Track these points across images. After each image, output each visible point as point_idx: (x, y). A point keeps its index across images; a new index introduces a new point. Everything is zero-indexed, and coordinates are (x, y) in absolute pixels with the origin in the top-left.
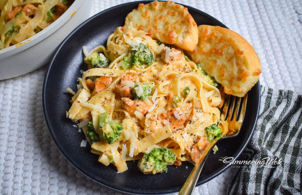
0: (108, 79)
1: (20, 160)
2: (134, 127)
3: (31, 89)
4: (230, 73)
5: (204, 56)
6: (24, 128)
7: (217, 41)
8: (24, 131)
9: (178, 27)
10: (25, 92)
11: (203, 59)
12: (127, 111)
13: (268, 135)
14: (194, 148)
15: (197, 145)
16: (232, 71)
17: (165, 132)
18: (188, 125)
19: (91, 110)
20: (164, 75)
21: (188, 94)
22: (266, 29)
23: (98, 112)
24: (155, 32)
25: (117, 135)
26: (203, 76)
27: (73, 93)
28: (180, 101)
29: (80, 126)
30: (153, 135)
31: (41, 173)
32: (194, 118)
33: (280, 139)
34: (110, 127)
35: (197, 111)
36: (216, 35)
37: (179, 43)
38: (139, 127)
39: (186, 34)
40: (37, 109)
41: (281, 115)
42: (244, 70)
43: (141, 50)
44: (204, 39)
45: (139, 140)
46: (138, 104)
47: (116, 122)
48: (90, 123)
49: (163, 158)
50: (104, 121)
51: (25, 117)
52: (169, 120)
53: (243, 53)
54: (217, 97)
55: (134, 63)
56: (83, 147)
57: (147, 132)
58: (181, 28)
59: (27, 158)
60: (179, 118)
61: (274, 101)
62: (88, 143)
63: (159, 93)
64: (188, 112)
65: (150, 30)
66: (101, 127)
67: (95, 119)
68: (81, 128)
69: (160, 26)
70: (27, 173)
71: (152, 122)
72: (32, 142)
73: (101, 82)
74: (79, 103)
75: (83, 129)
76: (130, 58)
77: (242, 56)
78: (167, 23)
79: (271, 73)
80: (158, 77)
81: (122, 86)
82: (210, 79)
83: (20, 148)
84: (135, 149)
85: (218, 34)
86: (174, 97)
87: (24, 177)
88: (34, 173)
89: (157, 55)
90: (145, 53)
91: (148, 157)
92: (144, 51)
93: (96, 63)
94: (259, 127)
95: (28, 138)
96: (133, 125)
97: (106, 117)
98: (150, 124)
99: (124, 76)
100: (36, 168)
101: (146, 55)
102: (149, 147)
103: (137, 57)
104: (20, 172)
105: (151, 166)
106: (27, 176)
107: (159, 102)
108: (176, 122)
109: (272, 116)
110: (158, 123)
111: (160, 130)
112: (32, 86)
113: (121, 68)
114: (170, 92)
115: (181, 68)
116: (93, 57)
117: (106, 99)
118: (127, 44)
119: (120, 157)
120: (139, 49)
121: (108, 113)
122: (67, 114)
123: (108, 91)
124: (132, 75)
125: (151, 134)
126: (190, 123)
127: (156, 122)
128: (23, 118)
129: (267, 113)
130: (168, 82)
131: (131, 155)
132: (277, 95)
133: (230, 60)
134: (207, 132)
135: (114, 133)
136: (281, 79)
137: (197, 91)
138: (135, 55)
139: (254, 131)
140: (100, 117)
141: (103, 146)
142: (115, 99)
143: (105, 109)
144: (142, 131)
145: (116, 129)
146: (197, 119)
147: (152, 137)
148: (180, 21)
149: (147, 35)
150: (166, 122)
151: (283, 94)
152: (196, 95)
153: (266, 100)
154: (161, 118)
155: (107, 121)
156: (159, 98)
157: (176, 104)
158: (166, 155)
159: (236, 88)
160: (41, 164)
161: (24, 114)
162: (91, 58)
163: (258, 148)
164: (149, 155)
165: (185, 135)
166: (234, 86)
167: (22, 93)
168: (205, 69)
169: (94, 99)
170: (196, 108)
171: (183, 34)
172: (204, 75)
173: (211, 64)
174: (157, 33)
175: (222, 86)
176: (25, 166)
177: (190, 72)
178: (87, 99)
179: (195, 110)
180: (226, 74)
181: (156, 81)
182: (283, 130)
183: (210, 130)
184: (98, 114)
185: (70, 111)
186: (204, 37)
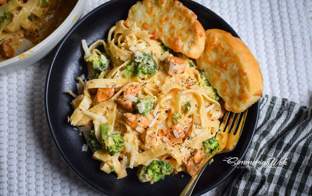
0: (111, 90)
1: (22, 159)
2: (135, 140)
3: (27, 82)
4: (232, 90)
5: (209, 66)
6: (23, 126)
7: (223, 54)
8: (24, 129)
9: (185, 35)
10: (21, 86)
11: (208, 68)
12: (129, 125)
13: (262, 150)
14: (191, 161)
15: (193, 158)
16: (234, 89)
17: (164, 149)
18: (186, 140)
19: (93, 119)
20: (166, 89)
21: (189, 110)
22: (282, 23)
23: (100, 121)
24: (160, 34)
25: (118, 148)
26: (206, 87)
27: (74, 95)
28: (181, 118)
29: (81, 130)
30: (152, 150)
31: (43, 172)
32: (192, 135)
33: (273, 154)
34: (112, 140)
35: (196, 127)
36: (223, 46)
37: (184, 52)
38: (140, 141)
39: (192, 45)
40: (36, 106)
41: (278, 131)
42: (245, 92)
43: (145, 62)
44: (210, 48)
45: (140, 153)
46: (140, 119)
47: (118, 136)
48: (92, 131)
49: (161, 171)
50: (106, 133)
51: (23, 114)
52: (168, 137)
53: (246, 75)
54: (217, 112)
55: (137, 74)
56: (84, 152)
57: (147, 148)
58: (187, 37)
59: (30, 157)
60: (178, 137)
61: (276, 110)
62: (89, 148)
63: (161, 107)
64: (187, 126)
65: (155, 32)
66: (104, 140)
67: (97, 129)
68: (82, 132)
69: (166, 28)
70: (30, 172)
71: (152, 139)
72: (32, 141)
73: (104, 92)
74: (81, 111)
75: (84, 133)
76: (133, 67)
77: (245, 77)
78: (172, 28)
79: (279, 78)
80: (161, 90)
81: (125, 99)
82: (212, 91)
83: (22, 146)
84: (135, 161)
85: (225, 46)
86: (174, 114)
87: (28, 176)
88: (37, 173)
89: (160, 62)
90: (149, 66)
91: (147, 170)
92: (147, 64)
93: (97, 67)
94: (253, 145)
95: (28, 136)
96: (134, 139)
97: (108, 129)
98: (150, 141)
99: (126, 89)
100: (39, 167)
101: (149, 67)
102: (148, 160)
103: (140, 69)
104: (23, 171)
105: (150, 177)
106: (30, 175)
107: (160, 116)
108: (175, 139)
109: (269, 132)
110: (157, 139)
111: (160, 147)
112: (28, 79)
113: (123, 76)
114: (171, 107)
115: (185, 79)
116: (94, 59)
117: (108, 109)
118: (130, 50)
119: (120, 166)
120: (143, 61)
121: (110, 123)
122: (69, 120)
123: (110, 103)
124: (134, 87)
125: (151, 149)
126: (188, 139)
127: (156, 139)
128: (21, 115)
129: (264, 128)
130: (170, 97)
131: (131, 166)
132: (279, 106)
133: (233, 77)
134: (204, 146)
135: (116, 146)
136: (288, 85)
137: (198, 106)
138: (139, 66)
139: (248, 149)
140: (103, 127)
141: (104, 155)
142: (116, 109)
143: (107, 119)
144: (143, 145)
145: (117, 143)
146: (195, 135)
147: (151, 152)
148: (187, 28)
149: (151, 38)
150: (165, 139)
151: (285, 105)
152: (196, 111)
153: (268, 109)
154: (161, 134)
155: (109, 134)
156: (160, 112)
157: (176, 120)
158: (164, 169)
159: (236, 107)
160: (43, 163)
161: (22, 111)
162: (92, 60)
163: (248, 167)
164: (148, 167)
165: (183, 149)
166: (234, 105)
167: (18, 86)
168: (208, 79)
169: (96, 108)
170: (195, 124)
171: (189, 43)
172: (207, 85)
173: (215, 75)
174: (162, 36)
175: (224, 100)
176: (28, 165)
177: (193, 84)
178: (89, 107)
179: (194, 126)
180: (228, 91)
181: (158, 94)
182: (277, 145)
183: (208, 145)
184: (100, 123)
185: (72, 117)
186: (211, 46)
